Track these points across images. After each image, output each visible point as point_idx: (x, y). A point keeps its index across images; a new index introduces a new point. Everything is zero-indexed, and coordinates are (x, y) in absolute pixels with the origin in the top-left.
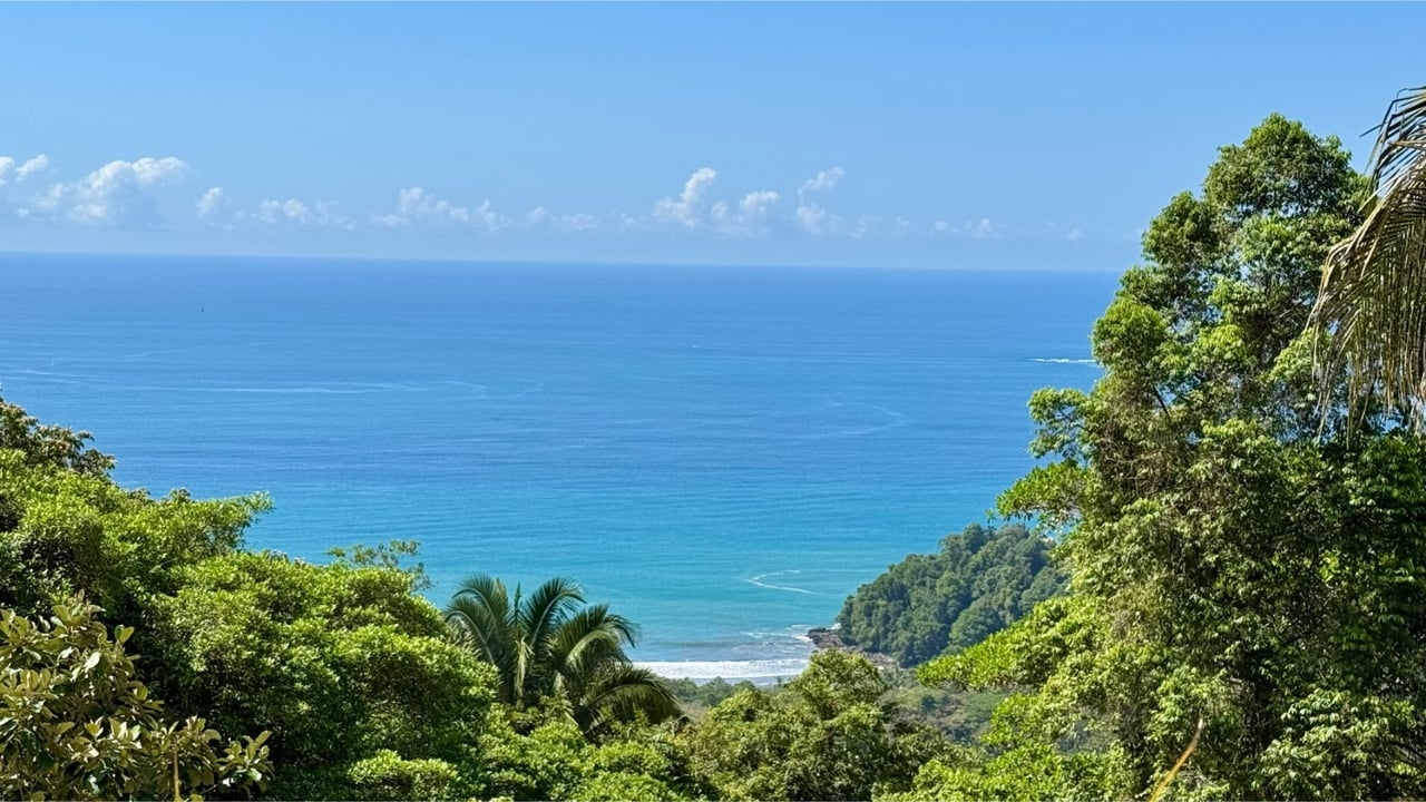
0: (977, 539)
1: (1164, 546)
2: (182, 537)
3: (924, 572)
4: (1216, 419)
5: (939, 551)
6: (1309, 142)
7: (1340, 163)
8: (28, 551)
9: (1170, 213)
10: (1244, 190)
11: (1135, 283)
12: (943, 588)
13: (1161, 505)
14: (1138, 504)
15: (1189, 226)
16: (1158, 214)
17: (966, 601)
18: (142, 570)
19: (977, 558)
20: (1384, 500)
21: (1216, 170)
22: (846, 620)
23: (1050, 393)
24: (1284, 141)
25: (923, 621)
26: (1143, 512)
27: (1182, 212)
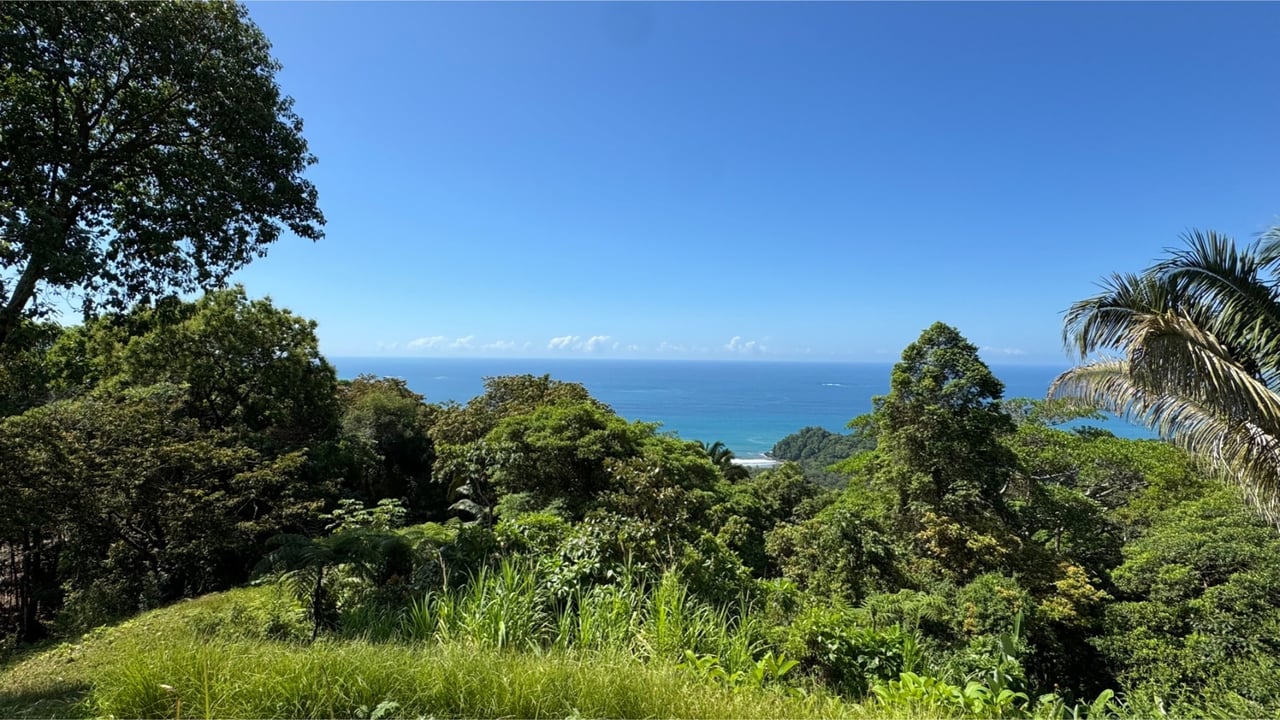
0: (808, 430)
1: (911, 439)
2: (642, 432)
3: (794, 439)
4: (928, 405)
5: (798, 433)
6: (948, 329)
7: (957, 334)
8: (609, 436)
9: (909, 348)
10: (930, 342)
11: (898, 367)
12: (799, 443)
13: (911, 429)
14: (905, 427)
15: (915, 351)
16: (906, 347)
17: (805, 446)
18: (635, 441)
19: (808, 435)
20: (977, 427)
21: (922, 336)
22: (774, 451)
23: (877, 397)
24: (941, 329)
25: (794, 451)
26: (907, 430)
27: (913, 348)
